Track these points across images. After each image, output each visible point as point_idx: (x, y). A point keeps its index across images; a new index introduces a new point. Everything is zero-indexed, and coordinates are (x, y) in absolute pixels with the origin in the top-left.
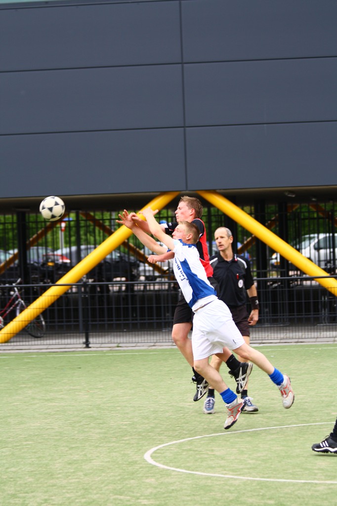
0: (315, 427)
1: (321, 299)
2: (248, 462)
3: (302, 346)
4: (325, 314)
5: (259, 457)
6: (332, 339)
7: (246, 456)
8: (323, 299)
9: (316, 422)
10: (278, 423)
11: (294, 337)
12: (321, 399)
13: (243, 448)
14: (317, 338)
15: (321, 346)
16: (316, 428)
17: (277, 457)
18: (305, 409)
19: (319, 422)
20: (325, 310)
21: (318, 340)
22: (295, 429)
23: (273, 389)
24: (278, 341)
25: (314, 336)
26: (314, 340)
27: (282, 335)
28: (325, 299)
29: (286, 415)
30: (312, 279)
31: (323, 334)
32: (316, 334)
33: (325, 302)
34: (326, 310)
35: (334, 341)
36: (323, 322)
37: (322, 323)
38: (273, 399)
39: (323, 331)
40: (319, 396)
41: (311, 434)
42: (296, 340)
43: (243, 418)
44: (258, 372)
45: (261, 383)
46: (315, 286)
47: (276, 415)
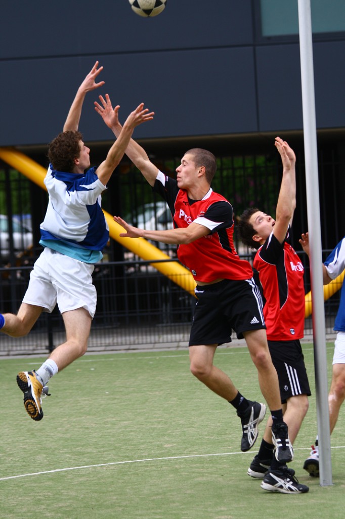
0: (139, 465)
1: (161, 290)
2: (45, 515)
3: (134, 354)
4: (166, 310)
5: (61, 507)
6: (176, 344)
7: (43, 507)
8: (163, 290)
9: (142, 457)
10: (91, 460)
11: (124, 342)
12: (152, 427)
13: (40, 496)
14: (155, 343)
15: (160, 353)
16: (141, 466)
17: (85, 507)
18: (130, 440)
19: (146, 457)
20: (166, 305)
21: (157, 345)
22: (113, 468)
23: (89, 415)
24: (103, 348)
25: (151, 341)
26: (151, 346)
27: (108, 341)
28: (166, 290)
29: (102, 449)
30: (147, 263)
31: (163, 339)
32: (153, 338)
33: (166, 294)
34: (168, 305)
35: (178, 347)
36: (165, 321)
37: (163, 323)
38: (87, 428)
39: (163, 334)
40: (150, 422)
41: (134, 474)
42: (127, 347)
43: (45, 455)
44: (71, 391)
45: (74, 406)
46: (153, 274)
47: (89, 450)
